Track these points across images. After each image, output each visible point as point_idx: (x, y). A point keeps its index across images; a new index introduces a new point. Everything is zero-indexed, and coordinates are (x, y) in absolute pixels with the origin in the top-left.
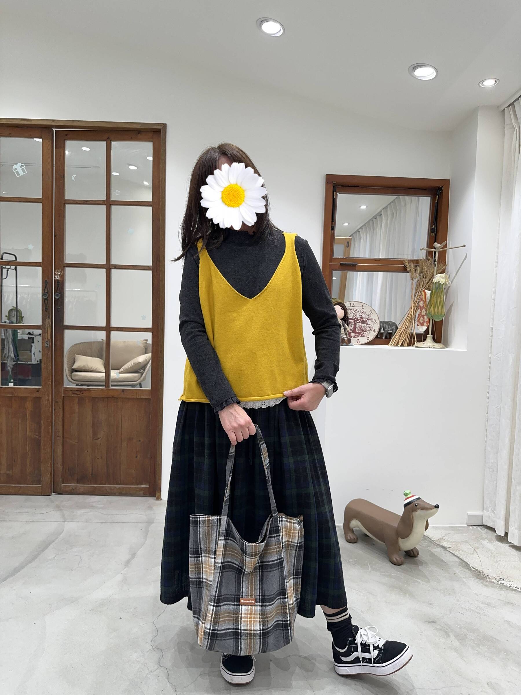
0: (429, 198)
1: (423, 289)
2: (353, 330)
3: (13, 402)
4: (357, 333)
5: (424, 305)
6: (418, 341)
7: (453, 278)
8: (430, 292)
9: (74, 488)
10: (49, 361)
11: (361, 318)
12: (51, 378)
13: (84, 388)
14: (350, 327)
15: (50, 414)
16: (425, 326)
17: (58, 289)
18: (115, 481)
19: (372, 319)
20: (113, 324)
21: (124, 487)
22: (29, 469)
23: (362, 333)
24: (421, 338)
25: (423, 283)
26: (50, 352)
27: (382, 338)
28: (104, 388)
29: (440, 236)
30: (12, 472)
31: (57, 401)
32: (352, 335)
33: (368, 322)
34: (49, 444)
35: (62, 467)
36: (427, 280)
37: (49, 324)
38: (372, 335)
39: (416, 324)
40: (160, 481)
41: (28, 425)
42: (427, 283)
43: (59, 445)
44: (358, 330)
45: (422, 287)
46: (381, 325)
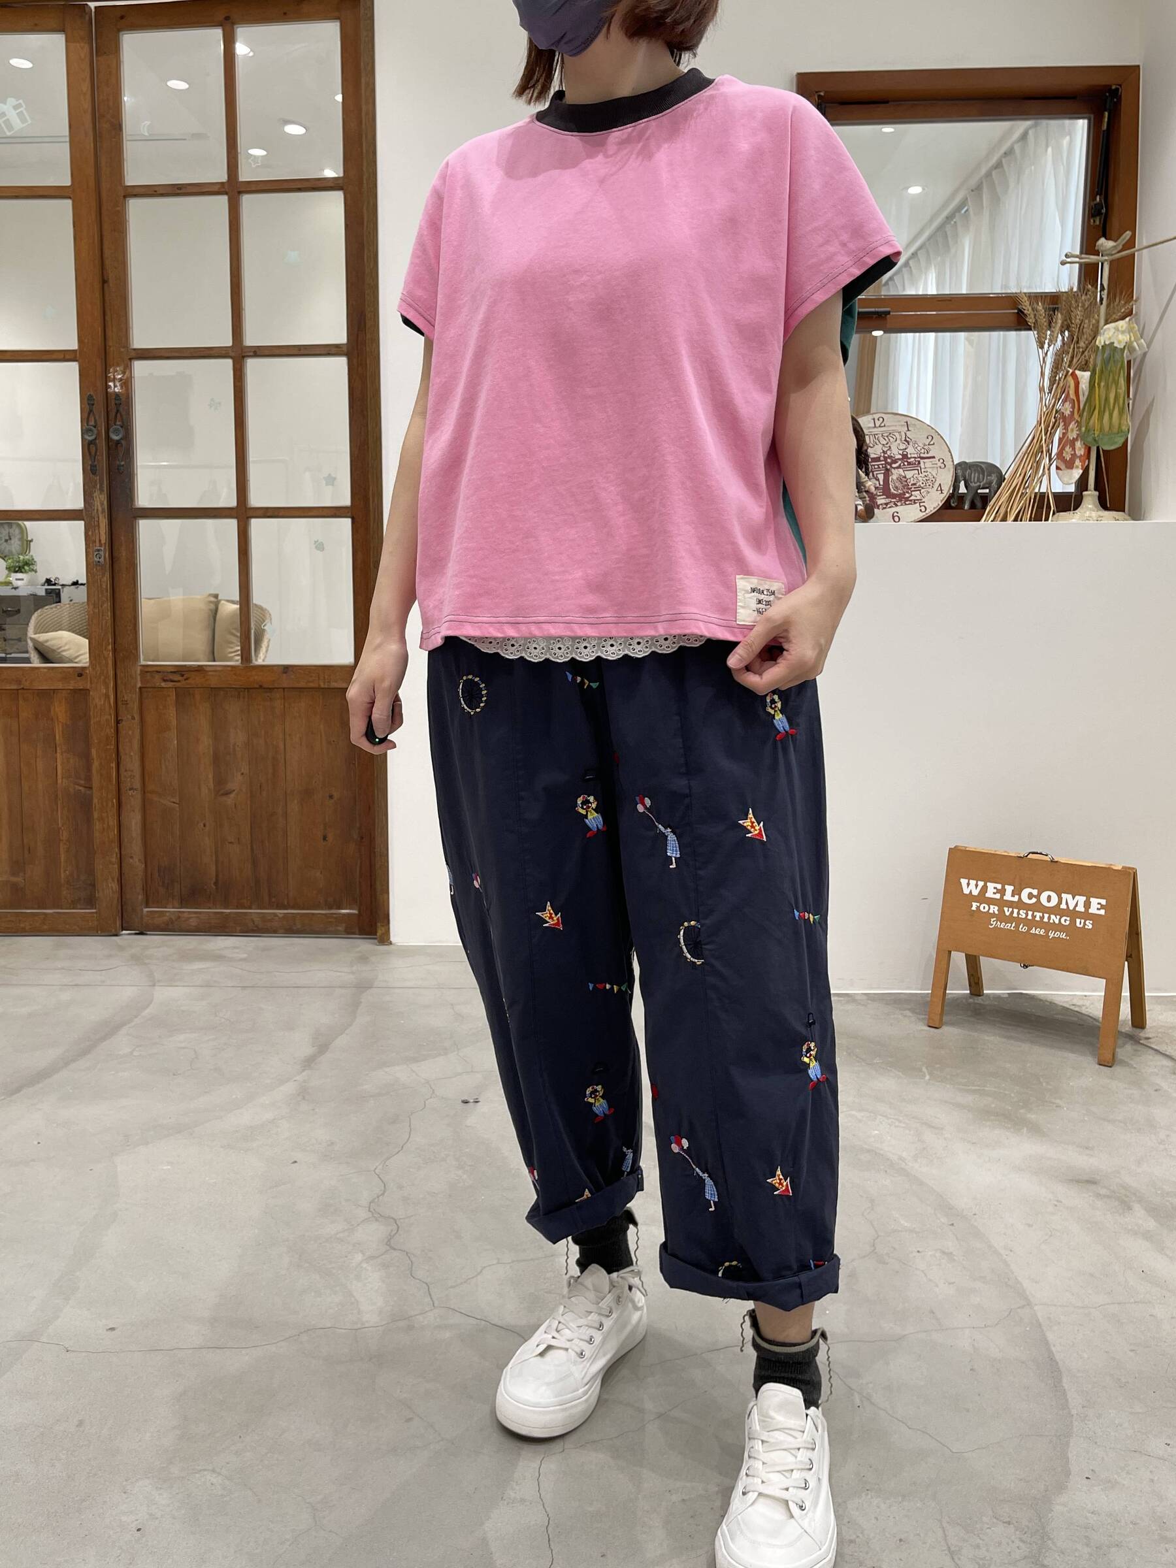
0: (1086, 121)
1: (1071, 371)
2: (883, 489)
3: (21, 702)
4: (894, 496)
5: (1072, 413)
6: (1057, 512)
7: (1151, 334)
8: (1087, 374)
9: (174, 919)
10: (104, 599)
11: (903, 455)
12: (110, 640)
13: (191, 666)
14: (874, 480)
15: (112, 730)
16: (1077, 467)
17: (118, 415)
18: (273, 900)
19: (934, 457)
20: (256, 499)
21: (299, 914)
22: (65, 871)
23: (907, 495)
24: (1067, 503)
25: (1070, 355)
26: (108, 574)
27: (963, 508)
28: (238, 663)
29: (1115, 222)
30: (24, 880)
31: (126, 698)
32: (881, 500)
33: (922, 466)
34: (113, 806)
35: (143, 866)
36: (1082, 344)
37: (102, 504)
38: (935, 501)
39: (1053, 467)
40: (386, 896)
41: (58, 760)
42: (1083, 352)
43: (134, 811)
44: (897, 487)
45: (1069, 366)
46: (960, 472)
